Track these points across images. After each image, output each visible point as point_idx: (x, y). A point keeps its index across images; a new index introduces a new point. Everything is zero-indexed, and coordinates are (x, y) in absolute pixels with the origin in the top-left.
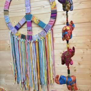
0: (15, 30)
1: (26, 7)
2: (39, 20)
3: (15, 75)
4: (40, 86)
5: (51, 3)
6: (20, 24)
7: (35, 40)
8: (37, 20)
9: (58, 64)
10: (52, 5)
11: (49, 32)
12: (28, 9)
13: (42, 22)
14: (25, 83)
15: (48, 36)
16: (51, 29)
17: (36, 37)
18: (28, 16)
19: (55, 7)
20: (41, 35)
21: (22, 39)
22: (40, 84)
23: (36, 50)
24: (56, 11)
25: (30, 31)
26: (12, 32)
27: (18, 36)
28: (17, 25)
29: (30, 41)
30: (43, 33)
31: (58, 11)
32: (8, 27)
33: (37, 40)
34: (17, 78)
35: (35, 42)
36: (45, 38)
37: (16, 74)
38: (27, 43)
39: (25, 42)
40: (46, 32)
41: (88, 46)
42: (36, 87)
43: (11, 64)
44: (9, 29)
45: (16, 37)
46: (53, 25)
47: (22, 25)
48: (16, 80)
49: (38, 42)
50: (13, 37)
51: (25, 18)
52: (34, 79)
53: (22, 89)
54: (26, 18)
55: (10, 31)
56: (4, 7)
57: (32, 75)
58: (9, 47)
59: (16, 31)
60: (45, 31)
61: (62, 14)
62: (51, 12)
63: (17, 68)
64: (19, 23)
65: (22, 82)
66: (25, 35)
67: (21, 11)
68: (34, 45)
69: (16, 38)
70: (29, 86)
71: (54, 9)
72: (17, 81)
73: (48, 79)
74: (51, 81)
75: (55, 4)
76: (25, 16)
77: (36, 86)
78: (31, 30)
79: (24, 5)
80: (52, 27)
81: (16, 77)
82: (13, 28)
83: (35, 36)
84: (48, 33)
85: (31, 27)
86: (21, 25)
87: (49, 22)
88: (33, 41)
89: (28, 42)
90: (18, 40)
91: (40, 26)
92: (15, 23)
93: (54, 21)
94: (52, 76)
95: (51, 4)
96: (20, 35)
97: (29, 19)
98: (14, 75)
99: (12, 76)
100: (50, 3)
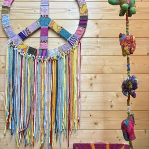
1: (42, 7)
2: (61, 28)
5: (81, 7)
6: (28, 30)
8: (58, 26)
11: (76, 45)
14: (25, 132)
19: (86, 12)
20: (62, 50)
24: (87, 17)
28: (24, 31)
33: (55, 58)
35: (51, 60)
39: (34, 60)
45: (20, 51)
49: (57, 60)
50: (14, 50)
55: (10, 41)
57: (42, 116)
64: (27, 28)
65: (21, 130)
66: (35, 49)
68: (50, 64)
69: (19, 53)
86: (30, 32)
88: (48, 58)
92: (19, 28)
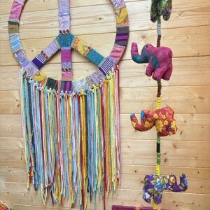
0: (32, 69)
3: (30, 170)
4: (87, 195)
7: (78, 91)
9: (129, 147)
10: (119, 16)
12: (65, 22)
13: (95, 52)
15: (107, 83)
16: (116, 68)
17: (81, 86)
18: (65, 38)
21: (48, 89)
22: (88, 191)
23: (80, 114)
25: (67, 71)
26: (26, 72)
27: (39, 82)
29: (68, 93)
30: (97, 76)
31: (131, 29)
32: (17, 60)
34: (33, 177)
36: (101, 88)
37: (33, 169)
38: (60, 97)
40: (105, 74)
41: (194, 107)
42: (78, 199)
43: (21, 145)
44: (20, 65)
46: (121, 60)
47: (49, 56)
48: (31, 182)
51: (57, 42)
52: (75, 180)
53: (44, 201)
54: (59, 41)
56: (9, 15)
58: (18, 106)
59: (36, 70)
60: (101, 73)
61: (140, 35)
62: (115, 30)
63: (34, 154)
67: (49, 25)
70: (62, 195)
71: (123, 25)
72: (35, 185)
73: (105, 179)
74: (112, 183)
75: (125, 14)
76: (57, 38)
77: (78, 195)
78: (70, 69)
79: (56, 12)
80: (119, 63)
81: (32, 175)
82: (28, 62)
83: (79, 84)
84: (108, 77)
85: (70, 63)
87: (112, 52)
89: (63, 97)
90: (40, 92)
91: (90, 61)
93: (123, 50)
94: (114, 172)
95: (116, 14)
96: (44, 80)
97: (66, 45)
98: (28, 171)
99: (23, 173)
100: (115, 10)
